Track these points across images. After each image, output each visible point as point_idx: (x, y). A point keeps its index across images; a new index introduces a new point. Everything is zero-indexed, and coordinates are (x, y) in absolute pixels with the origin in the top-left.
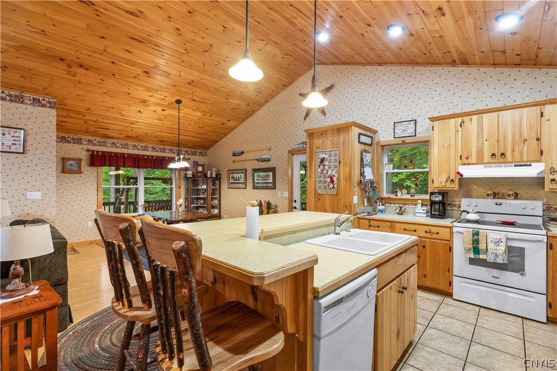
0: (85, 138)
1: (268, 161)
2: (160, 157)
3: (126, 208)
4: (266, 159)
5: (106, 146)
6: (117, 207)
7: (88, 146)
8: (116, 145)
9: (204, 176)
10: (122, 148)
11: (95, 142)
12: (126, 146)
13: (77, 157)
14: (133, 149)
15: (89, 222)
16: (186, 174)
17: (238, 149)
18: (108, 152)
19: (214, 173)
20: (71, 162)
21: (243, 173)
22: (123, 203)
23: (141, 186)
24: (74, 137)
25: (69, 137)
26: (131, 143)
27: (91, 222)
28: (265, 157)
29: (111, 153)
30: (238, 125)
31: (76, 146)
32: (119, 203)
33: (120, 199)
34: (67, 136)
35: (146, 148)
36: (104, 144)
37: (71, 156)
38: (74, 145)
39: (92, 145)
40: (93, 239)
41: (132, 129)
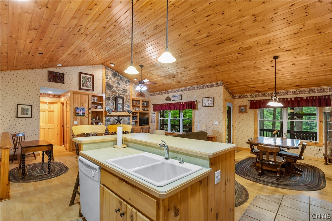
0: (249, 94)
2: (297, 98)
5: (259, 97)
7: (250, 98)
8: (265, 95)
11: (254, 95)
18: (259, 100)
20: (242, 107)
25: (242, 96)
35: (286, 93)
36: (258, 96)
37: (243, 105)
38: (244, 99)
39: (252, 97)
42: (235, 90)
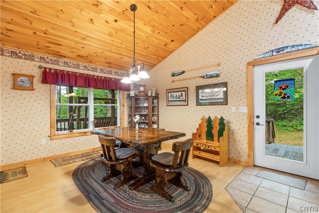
0: (38, 55)
1: (217, 77)
2: (107, 78)
3: (78, 124)
4: (213, 76)
6: (71, 123)
7: (40, 63)
8: (68, 64)
9: (145, 95)
10: (73, 67)
11: (48, 60)
12: (77, 66)
13: (29, 74)
14: (84, 70)
15: (42, 140)
16: (129, 95)
17: (178, 70)
18: (60, 71)
19: (154, 92)
20: (22, 78)
21: (185, 91)
22: (75, 120)
23: (91, 104)
24: (26, 53)
25: (20, 53)
26: (82, 64)
27: (44, 139)
28: (213, 73)
29: (64, 71)
30: (178, 47)
31: (28, 62)
32: (72, 120)
33: (73, 117)
34: (18, 52)
35: (95, 70)
36: (57, 63)
37: (22, 72)
38: (26, 61)
39: (44, 63)
40: (47, 156)
41: (83, 46)
42: (10, 33)
